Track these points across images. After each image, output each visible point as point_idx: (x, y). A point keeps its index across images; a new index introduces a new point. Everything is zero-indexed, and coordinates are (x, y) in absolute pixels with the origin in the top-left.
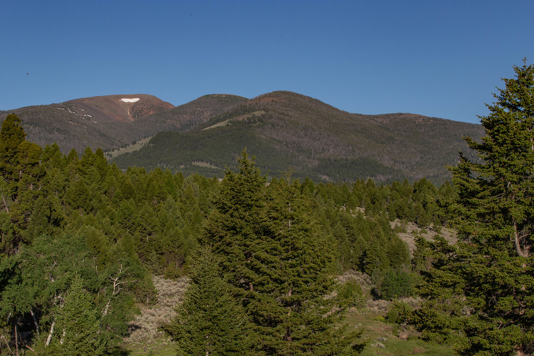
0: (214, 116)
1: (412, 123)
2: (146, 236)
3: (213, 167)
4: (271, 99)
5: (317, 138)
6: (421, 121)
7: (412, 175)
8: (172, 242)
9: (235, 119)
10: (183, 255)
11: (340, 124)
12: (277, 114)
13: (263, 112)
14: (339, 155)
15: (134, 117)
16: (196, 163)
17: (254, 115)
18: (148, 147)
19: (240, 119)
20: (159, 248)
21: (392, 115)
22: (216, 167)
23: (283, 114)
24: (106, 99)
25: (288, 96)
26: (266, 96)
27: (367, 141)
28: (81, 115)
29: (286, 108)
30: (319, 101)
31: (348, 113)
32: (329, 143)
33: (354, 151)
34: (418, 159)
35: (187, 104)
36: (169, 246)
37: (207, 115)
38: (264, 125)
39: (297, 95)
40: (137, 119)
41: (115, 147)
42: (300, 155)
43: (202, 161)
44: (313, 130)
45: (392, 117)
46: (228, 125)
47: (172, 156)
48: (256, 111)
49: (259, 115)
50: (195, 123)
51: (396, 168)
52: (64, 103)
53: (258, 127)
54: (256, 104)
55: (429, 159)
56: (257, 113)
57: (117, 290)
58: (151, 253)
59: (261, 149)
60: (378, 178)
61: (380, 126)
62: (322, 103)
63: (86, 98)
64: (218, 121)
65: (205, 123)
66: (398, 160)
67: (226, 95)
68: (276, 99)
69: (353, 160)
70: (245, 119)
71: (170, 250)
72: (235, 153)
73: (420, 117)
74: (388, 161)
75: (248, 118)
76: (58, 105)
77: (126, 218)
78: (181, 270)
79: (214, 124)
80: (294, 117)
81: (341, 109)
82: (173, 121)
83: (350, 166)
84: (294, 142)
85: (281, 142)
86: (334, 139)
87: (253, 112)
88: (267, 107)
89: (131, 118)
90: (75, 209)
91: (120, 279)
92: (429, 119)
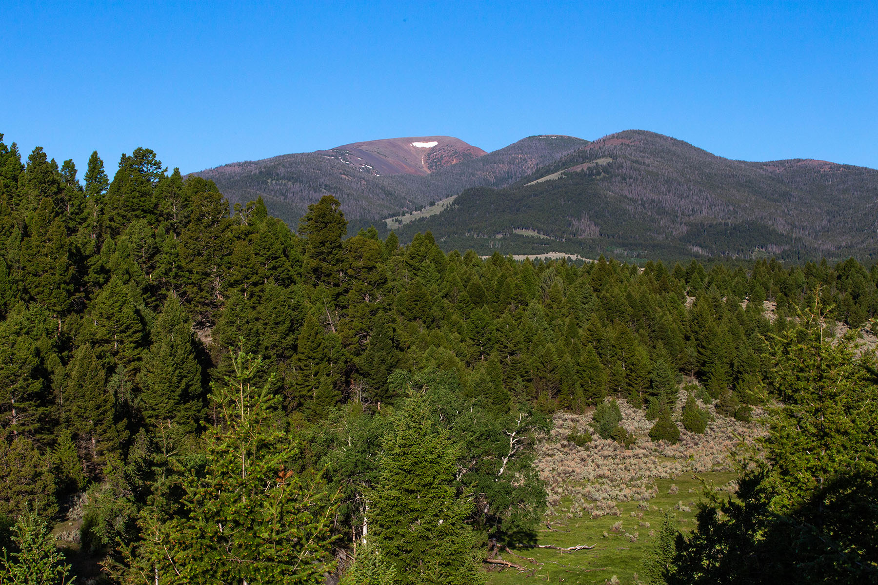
0: (541, 166)
1: (815, 173)
2: (507, 357)
3: (542, 236)
4: (620, 141)
5: (685, 195)
6: (827, 169)
7: (816, 246)
8: (543, 364)
9: (571, 169)
10: (558, 381)
11: (716, 175)
12: (629, 162)
13: (610, 160)
14: (715, 217)
15: (430, 167)
16: (518, 232)
17: (597, 163)
18: (452, 210)
19: (578, 169)
20: (527, 372)
21: (788, 161)
22: (545, 237)
23: (637, 162)
24: (392, 144)
25: (643, 137)
26: (613, 137)
27: (753, 199)
28: (358, 166)
29: (641, 154)
30: (687, 144)
31: (726, 159)
32: (701, 201)
33: (737, 212)
34: (824, 223)
35: (503, 149)
36: (538, 369)
37: (531, 165)
38: (612, 177)
39: (656, 135)
40: (434, 171)
41: (405, 209)
42: (661, 219)
43: (527, 228)
44: (679, 184)
45: (787, 165)
46: (561, 178)
47: (486, 221)
48: (599, 158)
49: (604, 164)
50: (515, 175)
51: (794, 236)
52: (333, 149)
53: (603, 180)
54: (600, 148)
55: (840, 222)
56: (602, 162)
57: (514, 448)
58: (515, 379)
59: (608, 212)
60: (770, 249)
61: (770, 177)
62: (691, 146)
63: (364, 143)
64: (548, 172)
65: (529, 175)
66: (797, 223)
67: (557, 136)
68: (627, 142)
69: (735, 224)
70: (585, 169)
71: (540, 375)
72: (572, 216)
73: (826, 164)
74: (784, 226)
75: (589, 168)
76: (326, 153)
77: (478, 333)
78: (556, 402)
79: (542, 176)
80: (652, 166)
81: (717, 155)
82: (485, 174)
83: (731, 234)
84: (654, 201)
85: (635, 201)
86: (708, 196)
87: (595, 159)
88: (615, 152)
89: (426, 169)
90: (410, 320)
91: (518, 433)
92: (839, 166)
